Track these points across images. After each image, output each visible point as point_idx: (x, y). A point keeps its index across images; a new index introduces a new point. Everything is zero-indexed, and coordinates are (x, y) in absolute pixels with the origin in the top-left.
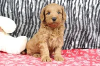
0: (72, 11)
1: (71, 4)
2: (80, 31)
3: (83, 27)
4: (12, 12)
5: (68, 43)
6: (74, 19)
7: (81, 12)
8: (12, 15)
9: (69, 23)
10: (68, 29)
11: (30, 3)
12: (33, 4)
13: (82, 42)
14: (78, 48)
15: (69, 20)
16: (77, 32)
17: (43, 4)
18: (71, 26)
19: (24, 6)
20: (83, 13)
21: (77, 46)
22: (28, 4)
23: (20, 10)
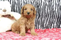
0: (52, 7)
1: (51, 3)
2: (57, 18)
3: (58, 16)
4: (19, 9)
5: (50, 25)
6: (53, 11)
7: (57, 8)
8: (19, 11)
9: (50, 14)
10: (49, 17)
13: (58, 24)
14: (56, 28)
15: (50, 12)
16: (55, 19)
17: (35, 4)
18: (51, 15)
20: (58, 7)
21: (55, 27)
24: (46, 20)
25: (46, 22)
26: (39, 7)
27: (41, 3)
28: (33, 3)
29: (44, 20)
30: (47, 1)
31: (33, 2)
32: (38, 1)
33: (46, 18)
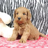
1: (46, 4)
4: (8, 10)
5: (44, 31)
9: (45, 18)
10: (44, 21)
11: (19, 4)
12: (22, 4)
15: (45, 15)
17: (28, 4)
18: (47, 19)
19: (16, 6)
22: (18, 4)
23: (13, 8)
24: (40, 25)
25: (40, 27)
26: (33, 9)
27: (35, 4)
28: (26, 4)
29: (38, 25)
30: (43, 2)
31: (25, 2)
32: (32, 1)
33: (40, 22)
